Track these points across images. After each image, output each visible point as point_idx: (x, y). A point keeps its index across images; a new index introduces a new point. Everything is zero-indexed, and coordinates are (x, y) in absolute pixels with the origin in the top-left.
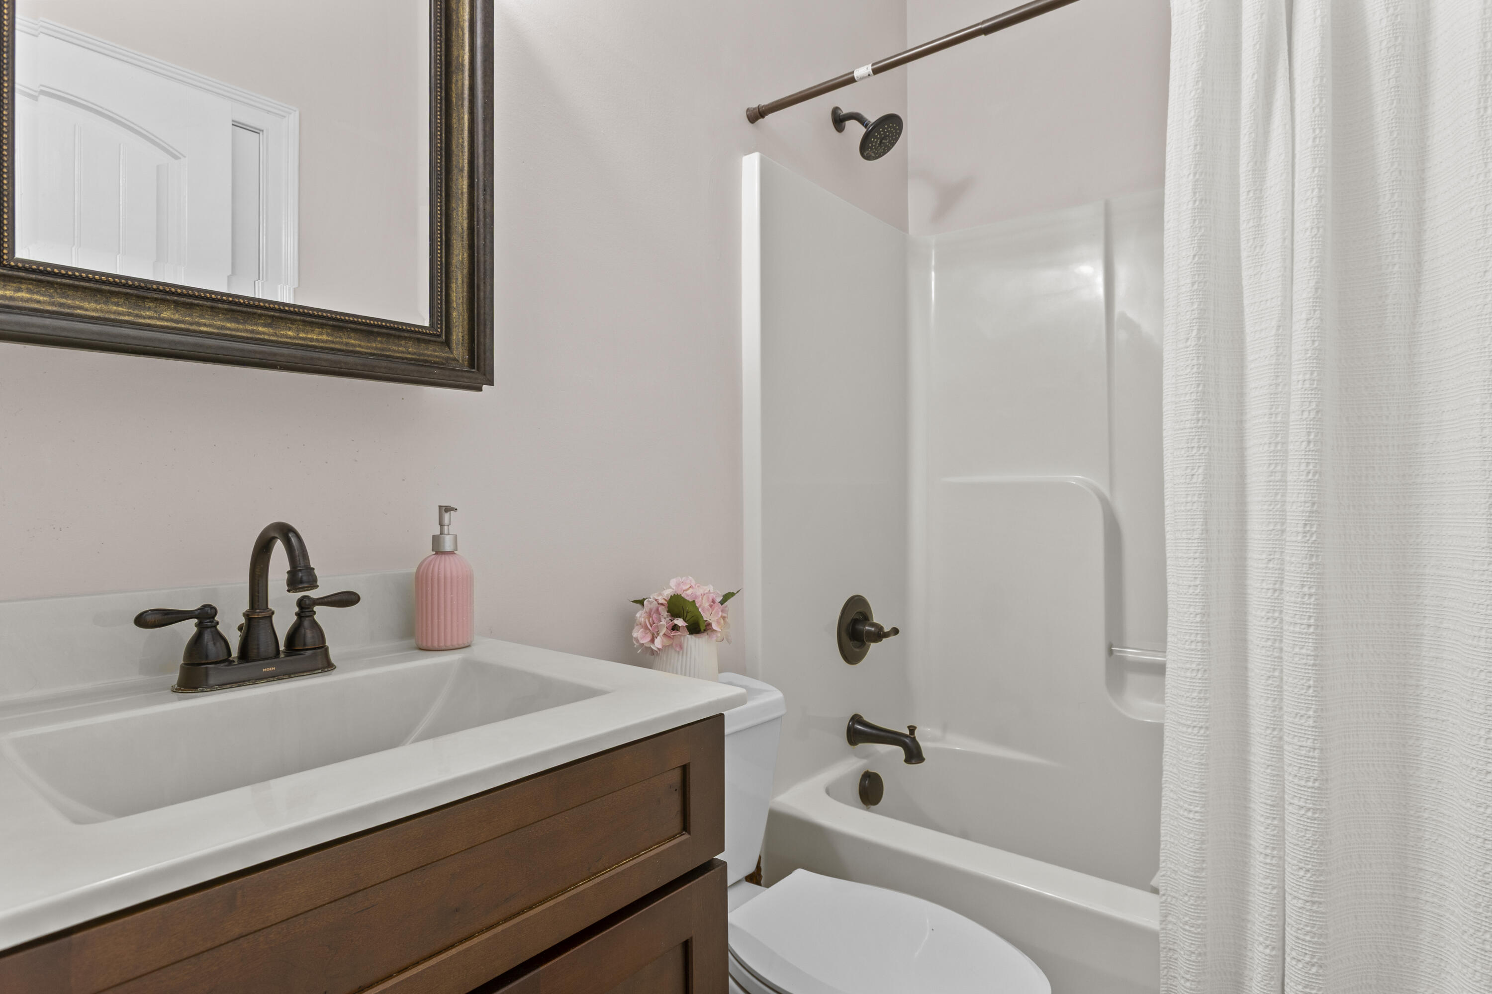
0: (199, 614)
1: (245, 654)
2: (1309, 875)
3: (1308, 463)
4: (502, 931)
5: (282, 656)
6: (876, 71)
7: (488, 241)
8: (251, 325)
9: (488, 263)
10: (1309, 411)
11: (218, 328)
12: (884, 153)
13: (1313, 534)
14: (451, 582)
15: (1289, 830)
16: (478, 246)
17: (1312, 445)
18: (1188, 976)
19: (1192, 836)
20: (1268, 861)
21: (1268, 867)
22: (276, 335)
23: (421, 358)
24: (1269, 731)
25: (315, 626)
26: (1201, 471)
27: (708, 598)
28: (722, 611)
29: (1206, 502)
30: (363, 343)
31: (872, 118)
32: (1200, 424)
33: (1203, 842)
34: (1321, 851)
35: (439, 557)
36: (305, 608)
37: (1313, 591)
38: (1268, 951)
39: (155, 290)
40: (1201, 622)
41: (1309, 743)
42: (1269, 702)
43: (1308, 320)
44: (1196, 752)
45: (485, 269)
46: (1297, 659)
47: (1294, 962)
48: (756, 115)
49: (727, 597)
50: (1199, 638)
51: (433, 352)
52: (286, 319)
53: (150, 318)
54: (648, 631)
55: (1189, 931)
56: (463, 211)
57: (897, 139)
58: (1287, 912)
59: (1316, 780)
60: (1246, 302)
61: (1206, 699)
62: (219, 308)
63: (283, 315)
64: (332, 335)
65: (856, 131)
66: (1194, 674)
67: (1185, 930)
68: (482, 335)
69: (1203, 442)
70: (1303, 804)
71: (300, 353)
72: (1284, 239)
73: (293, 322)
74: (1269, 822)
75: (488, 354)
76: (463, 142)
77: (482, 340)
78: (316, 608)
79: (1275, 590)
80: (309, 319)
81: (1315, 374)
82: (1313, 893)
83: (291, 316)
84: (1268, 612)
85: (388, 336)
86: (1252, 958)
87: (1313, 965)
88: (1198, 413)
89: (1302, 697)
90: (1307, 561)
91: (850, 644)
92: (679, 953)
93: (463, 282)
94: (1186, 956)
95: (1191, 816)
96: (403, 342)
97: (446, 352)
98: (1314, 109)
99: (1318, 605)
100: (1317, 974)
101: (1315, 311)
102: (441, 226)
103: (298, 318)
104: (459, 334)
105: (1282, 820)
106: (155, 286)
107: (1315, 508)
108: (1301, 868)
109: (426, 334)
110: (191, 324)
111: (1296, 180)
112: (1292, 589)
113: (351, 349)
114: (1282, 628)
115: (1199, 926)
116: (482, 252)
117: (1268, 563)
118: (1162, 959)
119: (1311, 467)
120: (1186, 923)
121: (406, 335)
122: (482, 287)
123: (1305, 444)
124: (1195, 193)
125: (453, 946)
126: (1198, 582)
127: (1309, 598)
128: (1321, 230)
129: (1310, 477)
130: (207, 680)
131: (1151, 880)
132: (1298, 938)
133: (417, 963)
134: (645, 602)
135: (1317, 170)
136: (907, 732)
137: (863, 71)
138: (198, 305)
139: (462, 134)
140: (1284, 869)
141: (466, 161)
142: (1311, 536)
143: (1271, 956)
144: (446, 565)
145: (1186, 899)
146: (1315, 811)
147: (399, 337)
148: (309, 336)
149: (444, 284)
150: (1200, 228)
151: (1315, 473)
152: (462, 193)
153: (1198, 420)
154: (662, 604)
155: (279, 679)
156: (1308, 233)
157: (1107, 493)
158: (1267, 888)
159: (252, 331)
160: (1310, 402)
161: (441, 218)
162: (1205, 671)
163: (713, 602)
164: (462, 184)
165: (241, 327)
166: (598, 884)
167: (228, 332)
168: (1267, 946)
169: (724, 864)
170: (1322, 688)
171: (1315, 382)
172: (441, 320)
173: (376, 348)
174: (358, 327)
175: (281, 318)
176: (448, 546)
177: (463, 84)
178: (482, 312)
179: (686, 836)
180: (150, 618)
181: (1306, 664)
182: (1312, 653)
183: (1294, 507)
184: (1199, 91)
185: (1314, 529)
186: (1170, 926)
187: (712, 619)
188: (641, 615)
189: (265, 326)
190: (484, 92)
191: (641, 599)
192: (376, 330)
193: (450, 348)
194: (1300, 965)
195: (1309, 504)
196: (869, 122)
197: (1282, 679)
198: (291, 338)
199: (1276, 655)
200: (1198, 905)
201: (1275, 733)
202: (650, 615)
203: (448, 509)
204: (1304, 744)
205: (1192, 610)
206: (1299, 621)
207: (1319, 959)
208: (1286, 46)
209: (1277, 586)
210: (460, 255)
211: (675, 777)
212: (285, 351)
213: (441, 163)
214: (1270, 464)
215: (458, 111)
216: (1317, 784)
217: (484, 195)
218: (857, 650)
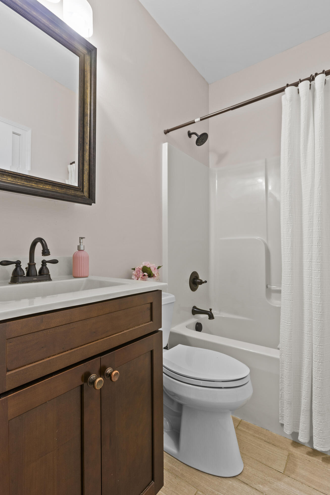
0: (17, 262)
1: (28, 275)
2: (319, 338)
3: (318, 226)
4: (106, 339)
5: (38, 276)
6: (201, 120)
7: (94, 163)
8: (31, 183)
9: (94, 169)
10: (319, 213)
11: (22, 183)
12: (203, 144)
13: (320, 246)
14: (83, 258)
15: (314, 326)
16: (91, 164)
17: (319, 222)
18: (287, 369)
19: (288, 330)
20: (308, 335)
21: (308, 337)
22: (37, 186)
23: (75, 195)
24: (308, 300)
25: (47, 268)
26: (291, 230)
27: (154, 267)
28: (158, 271)
29: (292, 238)
30: (60, 190)
31: (199, 134)
32: (290, 217)
33: (291, 332)
34: (322, 332)
35: (80, 252)
36: (44, 263)
37: (320, 261)
38: (308, 360)
39: (6, 172)
40: (291, 271)
41: (319, 302)
42: (309, 292)
43: (318, 188)
44: (289, 307)
45: (93, 171)
46: (316, 280)
47: (315, 362)
48: (167, 132)
49: (159, 268)
50: (290, 276)
51: (79, 193)
52: (40, 182)
53: (5, 180)
54: (136, 277)
55: (287, 356)
56: (87, 155)
57: (206, 140)
58: (313, 349)
59: (321, 312)
60: (302, 183)
61: (292, 292)
62: (23, 178)
63: (39, 181)
64: (52, 187)
65: (195, 138)
66: (289, 286)
67: (286, 356)
68: (92, 189)
69: (291, 222)
70: (317, 319)
71: (44, 192)
72: (312, 166)
73: (42, 183)
74: (308, 325)
75: (94, 195)
76: (87, 136)
77: (92, 191)
78: (47, 263)
79: (310, 262)
80: (46, 183)
81: (320, 203)
82: (320, 343)
83: (41, 181)
84: (308, 268)
85: (67, 188)
86: (304, 363)
87: (320, 363)
88: (290, 214)
89: (317, 290)
90: (318, 253)
91: (193, 286)
92: (150, 353)
93: (87, 174)
94: (286, 363)
95: (288, 325)
96: (71, 190)
97: (82, 194)
98: (319, 131)
99: (321, 265)
100: (321, 365)
101: (320, 185)
102: (81, 159)
103: (43, 182)
104: (86, 189)
105: (312, 324)
106: (7, 171)
107: (320, 239)
108: (317, 336)
109: (77, 188)
110: (16, 182)
111: (315, 151)
112: (315, 261)
113: (57, 191)
114: (312, 272)
115: (290, 355)
116: (92, 166)
117: (308, 254)
118: (280, 366)
119: (319, 228)
120: (286, 354)
121: (72, 188)
122: (92, 176)
123: (318, 221)
124: (289, 154)
125: (93, 342)
126: (290, 260)
127: (319, 263)
128: (322, 164)
129: (319, 230)
130: (18, 280)
131: (278, 346)
132: (316, 355)
133: (85, 345)
134: (135, 269)
135: (320, 148)
136: (209, 311)
137: (197, 120)
138: (17, 177)
139: (87, 133)
140: (312, 337)
141: (88, 141)
142: (319, 246)
143: (309, 361)
144: (81, 253)
145: (287, 347)
146: (320, 321)
147: (70, 189)
148: (46, 187)
149: (82, 175)
150: (290, 163)
151: (320, 229)
152: (87, 150)
153: (290, 216)
154: (140, 269)
155: (38, 282)
156: (318, 164)
157: (266, 242)
158: (308, 343)
159: (31, 185)
160: (319, 210)
161: (81, 156)
162: (292, 285)
163: (155, 268)
164: (87, 147)
165: (28, 184)
166: (130, 331)
167: (25, 185)
168: (308, 359)
169: (161, 331)
170: (322, 287)
171: (320, 205)
172: (81, 185)
173: (64, 192)
174: (59, 185)
175: (39, 182)
176: (82, 249)
177: (88, 119)
178: (92, 183)
179: (152, 322)
180: (4, 263)
181: (318, 281)
182: (320, 278)
183: (315, 238)
184: (289, 126)
185: (320, 244)
186: (282, 357)
187: (155, 273)
188: (134, 272)
189: (35, 184)
190: (94, 122)
191: (134, 268)
192: (64, 186)
193: (83, 193)
194: (316, 363)
195: (319, 238)
196: (199, 135)
197: (312, 286)
198: (41, 187)
199: (310, 279)
200: (290, 349)
201: (310, 300)
202: (137, 272)
203: (82, 238)
204: (317, 303)
205: (288, 268)
206: (316, 269)
207: (322, 361)
208: (312, 115)
209: (311, 260)
210: (86, 167)
211: (149, 306)
212: (41, 191)
213: (81, 141)
214: (309, 227)
215: (86, 127)
216: (321, 313)
217: (93, 150)
218: (195, 287)
